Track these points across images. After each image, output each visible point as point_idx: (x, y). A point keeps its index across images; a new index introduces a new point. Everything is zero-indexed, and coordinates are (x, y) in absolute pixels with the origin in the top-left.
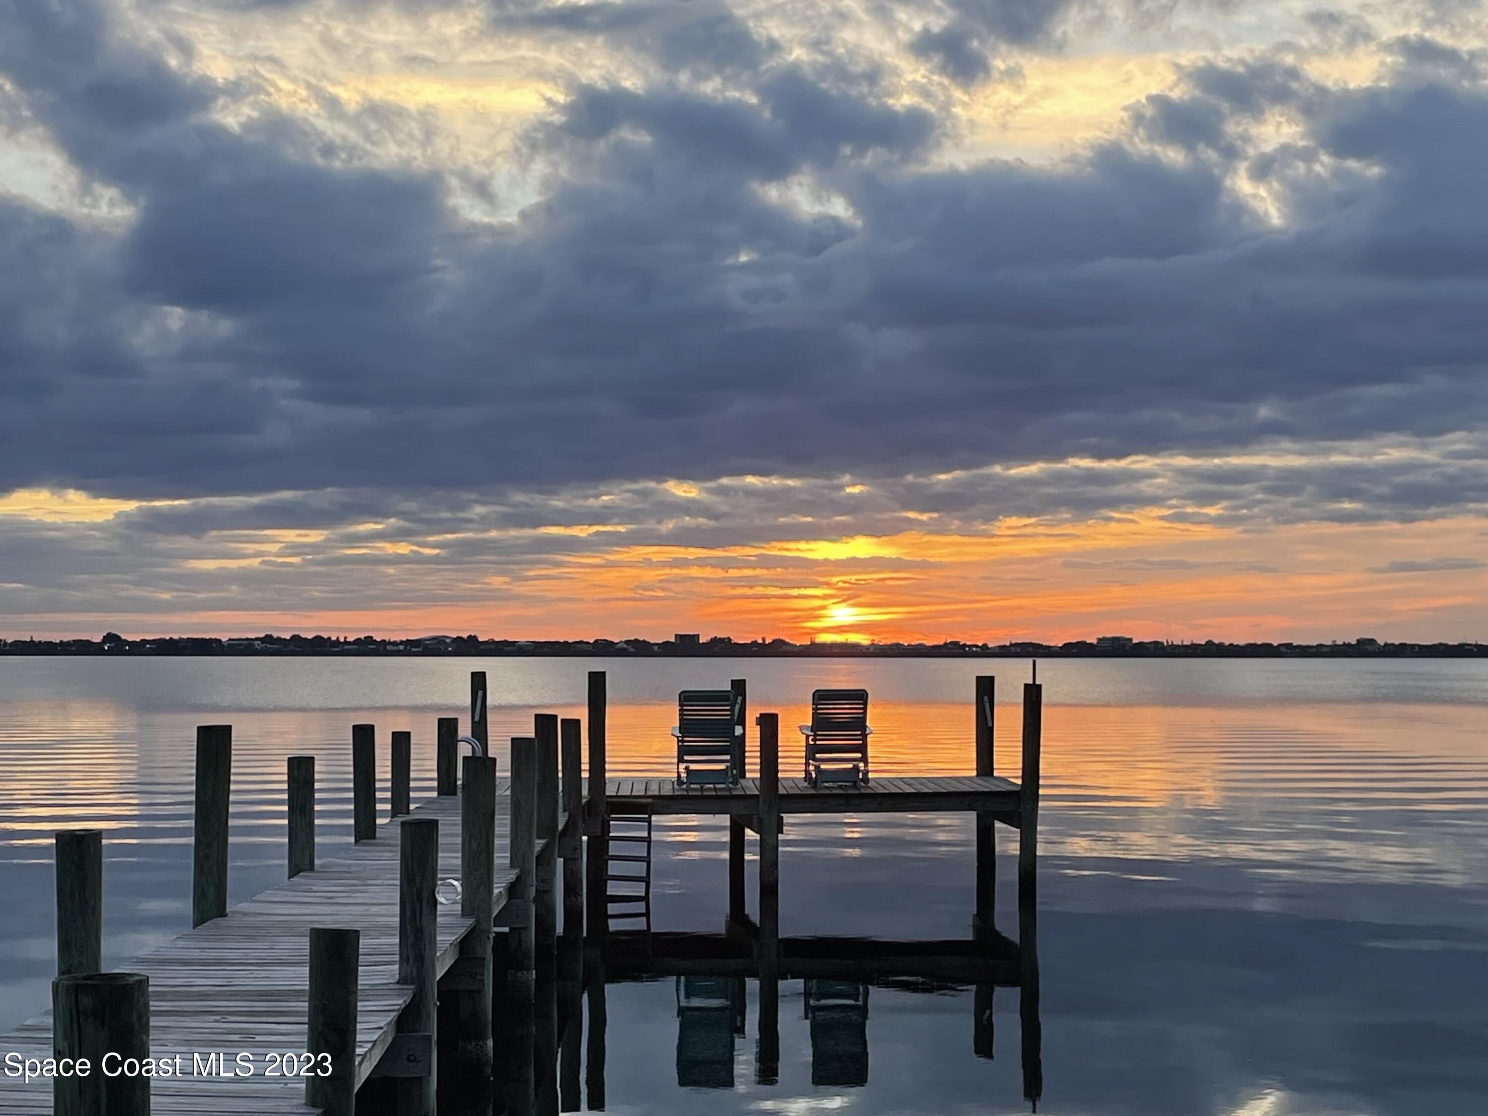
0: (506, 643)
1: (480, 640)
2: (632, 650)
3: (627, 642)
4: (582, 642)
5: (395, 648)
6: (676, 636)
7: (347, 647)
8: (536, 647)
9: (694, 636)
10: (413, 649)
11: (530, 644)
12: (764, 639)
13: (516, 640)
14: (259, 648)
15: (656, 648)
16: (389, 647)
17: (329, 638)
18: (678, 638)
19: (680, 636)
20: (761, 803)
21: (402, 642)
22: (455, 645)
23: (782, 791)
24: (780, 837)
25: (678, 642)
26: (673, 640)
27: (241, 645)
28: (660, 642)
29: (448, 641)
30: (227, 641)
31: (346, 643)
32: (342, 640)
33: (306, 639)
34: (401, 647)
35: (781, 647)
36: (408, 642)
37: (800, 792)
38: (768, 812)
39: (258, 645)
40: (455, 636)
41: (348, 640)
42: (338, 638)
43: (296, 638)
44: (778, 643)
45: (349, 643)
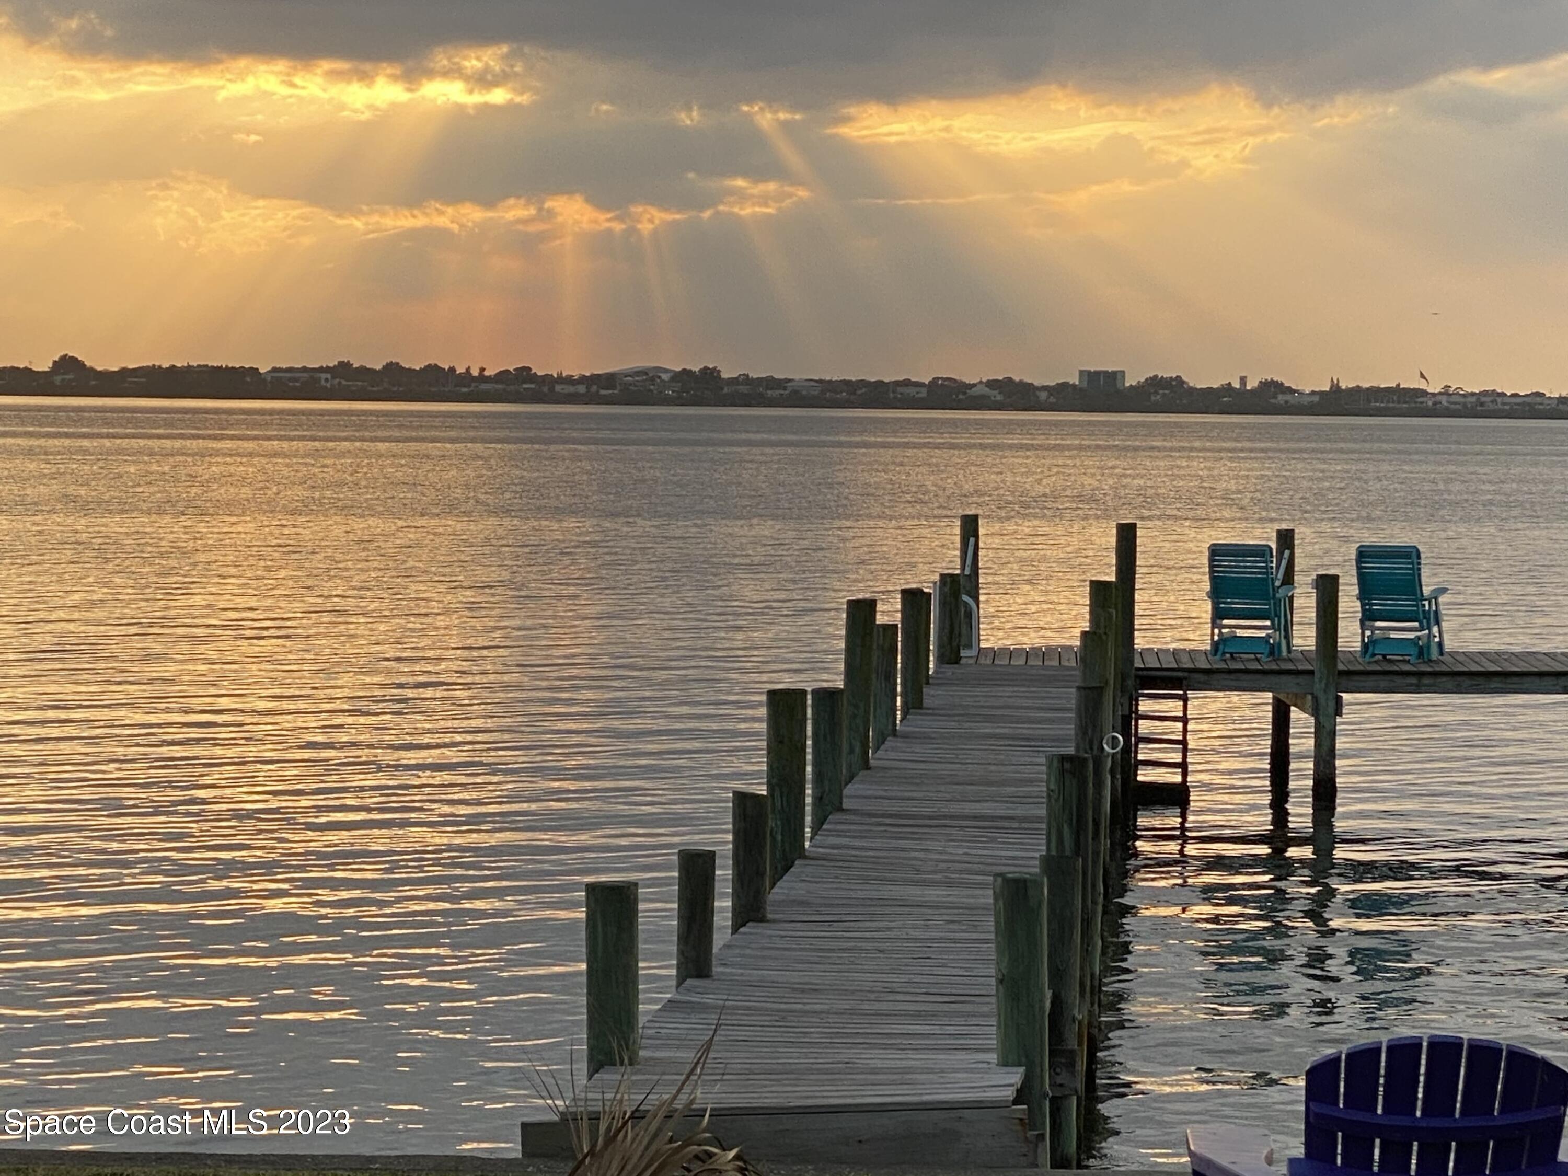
0: (771, 383)
1: (725, 375)
2: (999, 398)
3: (992, 384)
4: (907, 383)
5: (571, 389)
6: (1081, 372)
7: (484, 386)
8: (823, 392)
9: (1114, 373)
10: (603, 392)
11: (813, 384)
12: (1243, 380)
13: (790, 377)
14: (328, 385)
15: (1043, 395)
16: (558, 388)
17: (452, 370)
18: (1086, 378)
19: (1089, 372)
20: (1316, 680)
21: (583, 379)
22: (677, 386)
23: (1341, 667)
24: (1338, 719)
25: (1085, 385)
26: (1074, 380)
27: (295, 380)
28: (1052, 384)
29: (665, 377)
30: (269, 372)
31: (482, 378)
32: (475, 372)
33: (410, 370)
34: (582, 389)
35: (1275, 398)
36: (594, 379)
37: (1362, 668)
38: (1325, 691)
39: (327, 380)
40: (678, 369)
41: (487, 373)
42: (468, 369)
43: (392, 368)
44: (1271, 388)
45: (488, 380)
